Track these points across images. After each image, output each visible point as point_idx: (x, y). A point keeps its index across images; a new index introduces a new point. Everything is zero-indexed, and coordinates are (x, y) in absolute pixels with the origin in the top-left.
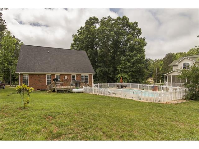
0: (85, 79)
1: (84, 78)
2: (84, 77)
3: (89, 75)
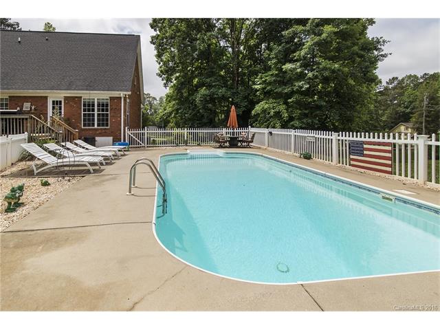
0: (96, 113)
1: (93, 110)
2: (93, 105)
3: (112, 99)
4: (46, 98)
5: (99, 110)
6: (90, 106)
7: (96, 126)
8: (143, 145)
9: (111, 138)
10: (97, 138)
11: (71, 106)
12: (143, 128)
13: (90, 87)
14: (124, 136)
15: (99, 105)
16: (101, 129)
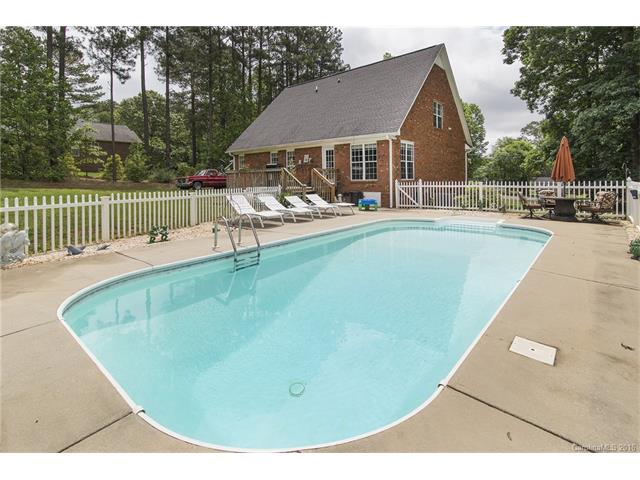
0: (364, 162)
1: (361, 159)
2: (361, 153)
3: (379, 143)
4: (320, 148)
5: (366, 159)
6: (357, 153)
7: (364, 179)
8: (417, 205)
9: (379, 194)
10: (365, 194)
11: (341, 156)
12: (417, 180)
13: (356, 132)
14: (394, 191)
15: (366, 152)
16: (369, 182)
